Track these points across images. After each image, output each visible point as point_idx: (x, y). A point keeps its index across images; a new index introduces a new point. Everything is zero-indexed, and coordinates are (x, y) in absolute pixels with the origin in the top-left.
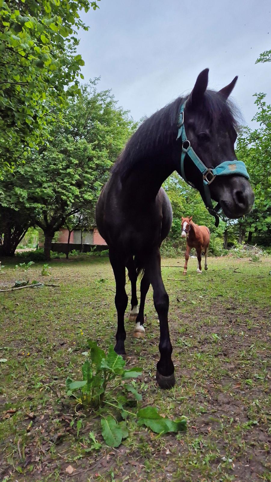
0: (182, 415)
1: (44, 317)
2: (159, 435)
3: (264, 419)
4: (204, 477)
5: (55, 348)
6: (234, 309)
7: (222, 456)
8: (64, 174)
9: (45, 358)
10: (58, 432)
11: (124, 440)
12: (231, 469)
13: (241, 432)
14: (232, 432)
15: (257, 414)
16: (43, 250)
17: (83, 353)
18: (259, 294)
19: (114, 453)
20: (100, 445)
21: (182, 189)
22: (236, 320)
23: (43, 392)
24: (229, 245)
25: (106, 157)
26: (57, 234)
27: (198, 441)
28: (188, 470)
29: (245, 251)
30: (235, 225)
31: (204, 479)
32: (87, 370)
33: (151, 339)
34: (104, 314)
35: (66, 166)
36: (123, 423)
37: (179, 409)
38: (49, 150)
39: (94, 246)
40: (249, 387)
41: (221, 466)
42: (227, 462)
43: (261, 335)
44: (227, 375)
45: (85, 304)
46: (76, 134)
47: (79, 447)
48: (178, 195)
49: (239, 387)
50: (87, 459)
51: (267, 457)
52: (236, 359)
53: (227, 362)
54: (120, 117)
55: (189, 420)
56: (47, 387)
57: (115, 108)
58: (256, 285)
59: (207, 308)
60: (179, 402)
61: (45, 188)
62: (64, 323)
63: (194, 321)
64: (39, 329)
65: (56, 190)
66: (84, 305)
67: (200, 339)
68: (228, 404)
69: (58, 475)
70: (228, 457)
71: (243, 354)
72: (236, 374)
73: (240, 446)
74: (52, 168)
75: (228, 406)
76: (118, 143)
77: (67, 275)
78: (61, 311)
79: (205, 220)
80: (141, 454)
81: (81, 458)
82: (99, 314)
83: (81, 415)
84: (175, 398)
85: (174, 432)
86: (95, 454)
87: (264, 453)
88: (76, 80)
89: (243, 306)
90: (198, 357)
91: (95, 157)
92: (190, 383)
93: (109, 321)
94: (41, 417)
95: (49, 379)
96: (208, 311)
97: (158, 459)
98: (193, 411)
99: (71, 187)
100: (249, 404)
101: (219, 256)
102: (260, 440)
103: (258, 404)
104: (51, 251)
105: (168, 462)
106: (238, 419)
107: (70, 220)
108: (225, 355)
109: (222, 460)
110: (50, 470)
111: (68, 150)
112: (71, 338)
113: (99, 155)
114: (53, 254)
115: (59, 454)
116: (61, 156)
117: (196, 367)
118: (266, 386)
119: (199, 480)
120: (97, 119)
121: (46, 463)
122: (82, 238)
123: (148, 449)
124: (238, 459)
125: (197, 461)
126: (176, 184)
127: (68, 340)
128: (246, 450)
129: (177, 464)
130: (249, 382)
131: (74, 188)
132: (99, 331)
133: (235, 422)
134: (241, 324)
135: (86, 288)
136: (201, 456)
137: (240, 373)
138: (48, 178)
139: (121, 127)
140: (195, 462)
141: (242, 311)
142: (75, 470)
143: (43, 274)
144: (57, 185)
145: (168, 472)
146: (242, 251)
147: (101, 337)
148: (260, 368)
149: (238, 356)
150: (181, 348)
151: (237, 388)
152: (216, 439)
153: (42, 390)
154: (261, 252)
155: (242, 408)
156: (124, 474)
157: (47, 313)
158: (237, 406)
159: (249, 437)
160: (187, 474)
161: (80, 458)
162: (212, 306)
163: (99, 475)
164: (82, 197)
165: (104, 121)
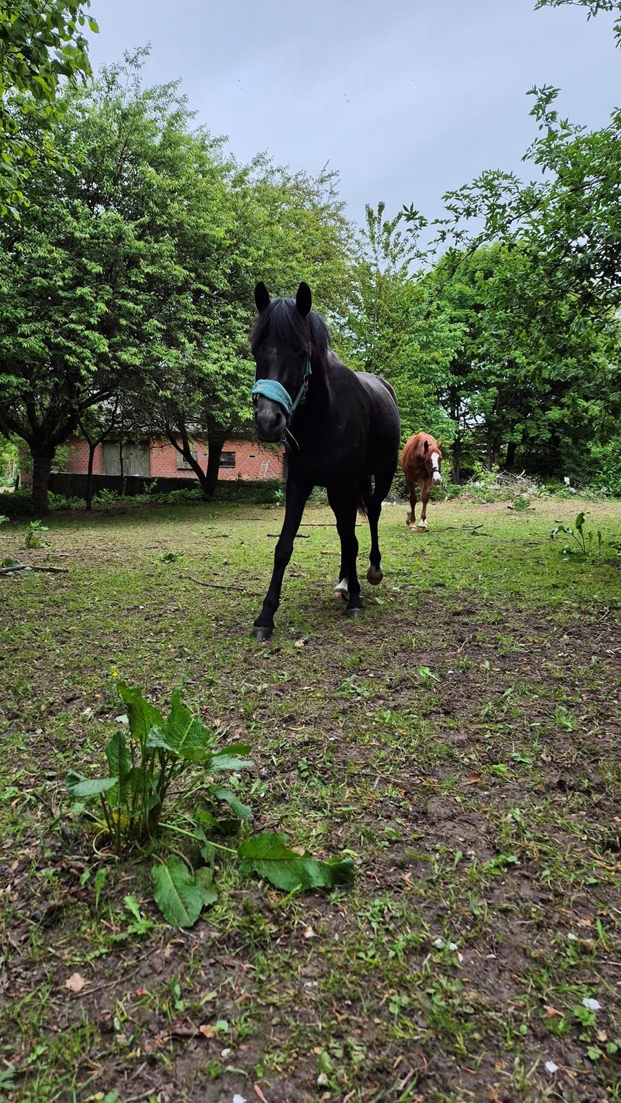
0: (345, 847)
1: (28, 639)
2: (290, 895)
3: (532, 851)
4: (391, 987)
5: (52, 709)
6: (470, 612)
7: (434, 938)
8: (69, 299)
9: (28, 731)
10: (50, 897)
11: (206, 909)
12: (454, 967)
13: (477, 881)
14: (458, 882)
15: (517, 840)
16: (29, 491)
17: (119, 719)
18: (527, 579)
19: (182, 941)
20: (149, 924)
21: (356, 340)
22: (475, 637)
23: (20, 808)
24: (462, 475)
25: (171, 257)
26: (62, 452)
27: (381, 906)
28: (354, 973)
29: (497, 486)
30: (478, 427)
31: (391, 991)
32: (117, 755)
33: (279, 683)
34: (172, 630)
35: (72, 279)
36: (206, 873)
37: (337, 835)
38: (30, 238)
39: (152, 480)
40: (498, 781)
41: (430, 961)
42: (446, 950)
43: (528, 668)
44: (451, 756)
45: (128, 609)
46: (94, 199)
47: (100, 930)
48: (348, 355)
49: (476, 783)
50: (119, 957)
51: (535, 935)
52: (471, 722)
53: (451, 728)
54: (204, 153)
55: (361, 858)
56: (29, 797)
57: (190, 128)
58: (521, 560)
59: (410, 612)
60: (339, 820)
61: (23, 335)
62: (77, 652)
63: (379, 641)
64: (16, 667)
65: (53, 340)
66: (125, 612)
67: (391, 679)
68: (451, 820)
69: (47, 994)
70: (447, 938)
71: (487, 710)
72: (471, 753)
73: (477, 912)
74: (38, 284)
75: (449, 825)
76: (199, 221)
77: (87, 547)
78: (71, 626)
79: (409, 415)
80: (247, 941)
81: (104, 956)
82: (160, 632)
83: (108, 857)
84: (330, 811)
85: (324, 888)
86: (136, 946)
87: (530, 926)
88: (78, 35)
89: (491, 607)
90: (384, 719)
91: (144, 257)
92: (365, 776)
93: (182, 646)
94: (10, 866)
95: (36, 778)
96: (411, 618)
97: (286, 950)
98: (370, 838)
99: (86, 333)
100: (499, 818)
101: (439, 500)
102: (522, 899)
103: (518, 819)
104: (50, 492)
105: (309, 956)
106: (473, 852)
107: (90, 417)
108: (447, 713)
109: (434, 947)
110: (29, 984)
111: (77, 239)
112: (91, 685)
113: (154, 251)
114: (54, 500)
115: (50, 949)
116: (59, 254)
117: (379, 740)
118: (537, 778)
119: (380, 993)
120: (145, 157)
121: (19, 969)
122: (121, 460)
123: (261, 928)
124: (470, 944)
125: (377, 950)
126: (342, 327)
127: (85, 691)
128: (490, 922)
129: (329, 959)
130: (500, 771)
131: (94, 335)
132: (160, 668)
133: (466, 859)
134: (485, 645)
135: (132, 574)
136: (385, 939)
137: (479, 751)
138: (30, 310)
139: (206, 179)
140: (371, 953)
141: (487, 618)
142: (89, 982)
143: (31, 545)
144: (53, 327)
145: (309, 977)
146: (492, 487)
147: (162, 682)
148: (526, 738)
149: (477, 715)
150: (346, 700)
151: (471, 784)
152: (421, 899)
153: (17, 804)
154: (533, 489)
155: (483, 829)
156: (204, 986)
157: (36, 632)
158: (471, 824)
159: (497, 892)
160: (352, 982)
161: (101, 955)
162: (419, 607)
163: (145, 992)
164: (116, 358)
165: (162, 163)
